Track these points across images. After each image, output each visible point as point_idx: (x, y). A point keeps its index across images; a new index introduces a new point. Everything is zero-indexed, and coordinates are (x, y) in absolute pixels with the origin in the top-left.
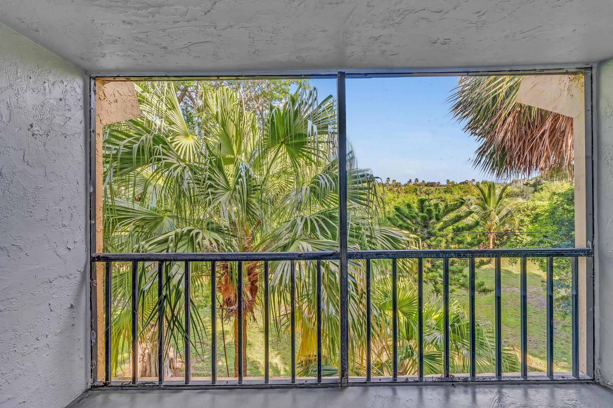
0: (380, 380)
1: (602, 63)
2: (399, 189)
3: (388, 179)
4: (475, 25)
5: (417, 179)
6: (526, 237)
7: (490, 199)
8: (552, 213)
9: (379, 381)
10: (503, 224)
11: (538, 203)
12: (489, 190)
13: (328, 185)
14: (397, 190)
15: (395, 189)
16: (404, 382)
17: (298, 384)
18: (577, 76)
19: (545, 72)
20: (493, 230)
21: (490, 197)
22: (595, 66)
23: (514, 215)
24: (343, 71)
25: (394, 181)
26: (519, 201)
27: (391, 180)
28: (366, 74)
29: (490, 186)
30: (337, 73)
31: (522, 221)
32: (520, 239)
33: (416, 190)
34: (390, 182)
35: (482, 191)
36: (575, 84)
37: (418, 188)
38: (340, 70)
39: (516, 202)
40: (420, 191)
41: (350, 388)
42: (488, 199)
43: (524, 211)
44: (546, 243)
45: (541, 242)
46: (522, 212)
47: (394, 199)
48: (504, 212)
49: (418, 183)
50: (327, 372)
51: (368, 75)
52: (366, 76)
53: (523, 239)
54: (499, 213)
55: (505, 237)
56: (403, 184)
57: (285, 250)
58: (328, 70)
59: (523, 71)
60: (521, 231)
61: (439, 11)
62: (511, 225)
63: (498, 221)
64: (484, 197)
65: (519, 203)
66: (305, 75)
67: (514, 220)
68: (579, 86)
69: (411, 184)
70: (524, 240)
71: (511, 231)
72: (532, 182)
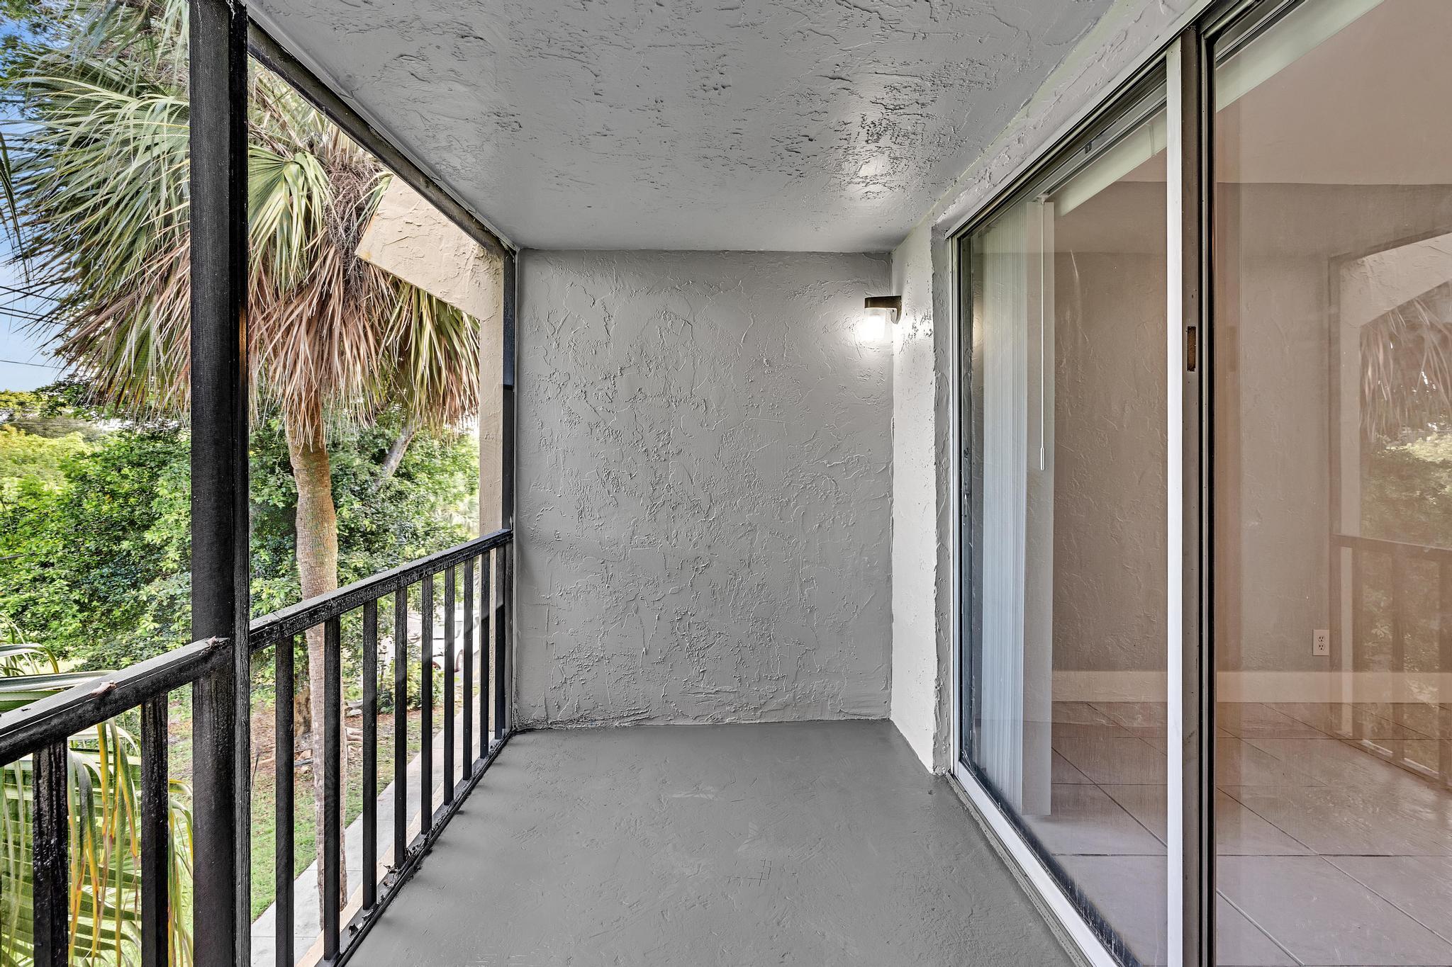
1: (529, 251)
22: (518, 251)
36: (484, 266)
68: (492, 272)
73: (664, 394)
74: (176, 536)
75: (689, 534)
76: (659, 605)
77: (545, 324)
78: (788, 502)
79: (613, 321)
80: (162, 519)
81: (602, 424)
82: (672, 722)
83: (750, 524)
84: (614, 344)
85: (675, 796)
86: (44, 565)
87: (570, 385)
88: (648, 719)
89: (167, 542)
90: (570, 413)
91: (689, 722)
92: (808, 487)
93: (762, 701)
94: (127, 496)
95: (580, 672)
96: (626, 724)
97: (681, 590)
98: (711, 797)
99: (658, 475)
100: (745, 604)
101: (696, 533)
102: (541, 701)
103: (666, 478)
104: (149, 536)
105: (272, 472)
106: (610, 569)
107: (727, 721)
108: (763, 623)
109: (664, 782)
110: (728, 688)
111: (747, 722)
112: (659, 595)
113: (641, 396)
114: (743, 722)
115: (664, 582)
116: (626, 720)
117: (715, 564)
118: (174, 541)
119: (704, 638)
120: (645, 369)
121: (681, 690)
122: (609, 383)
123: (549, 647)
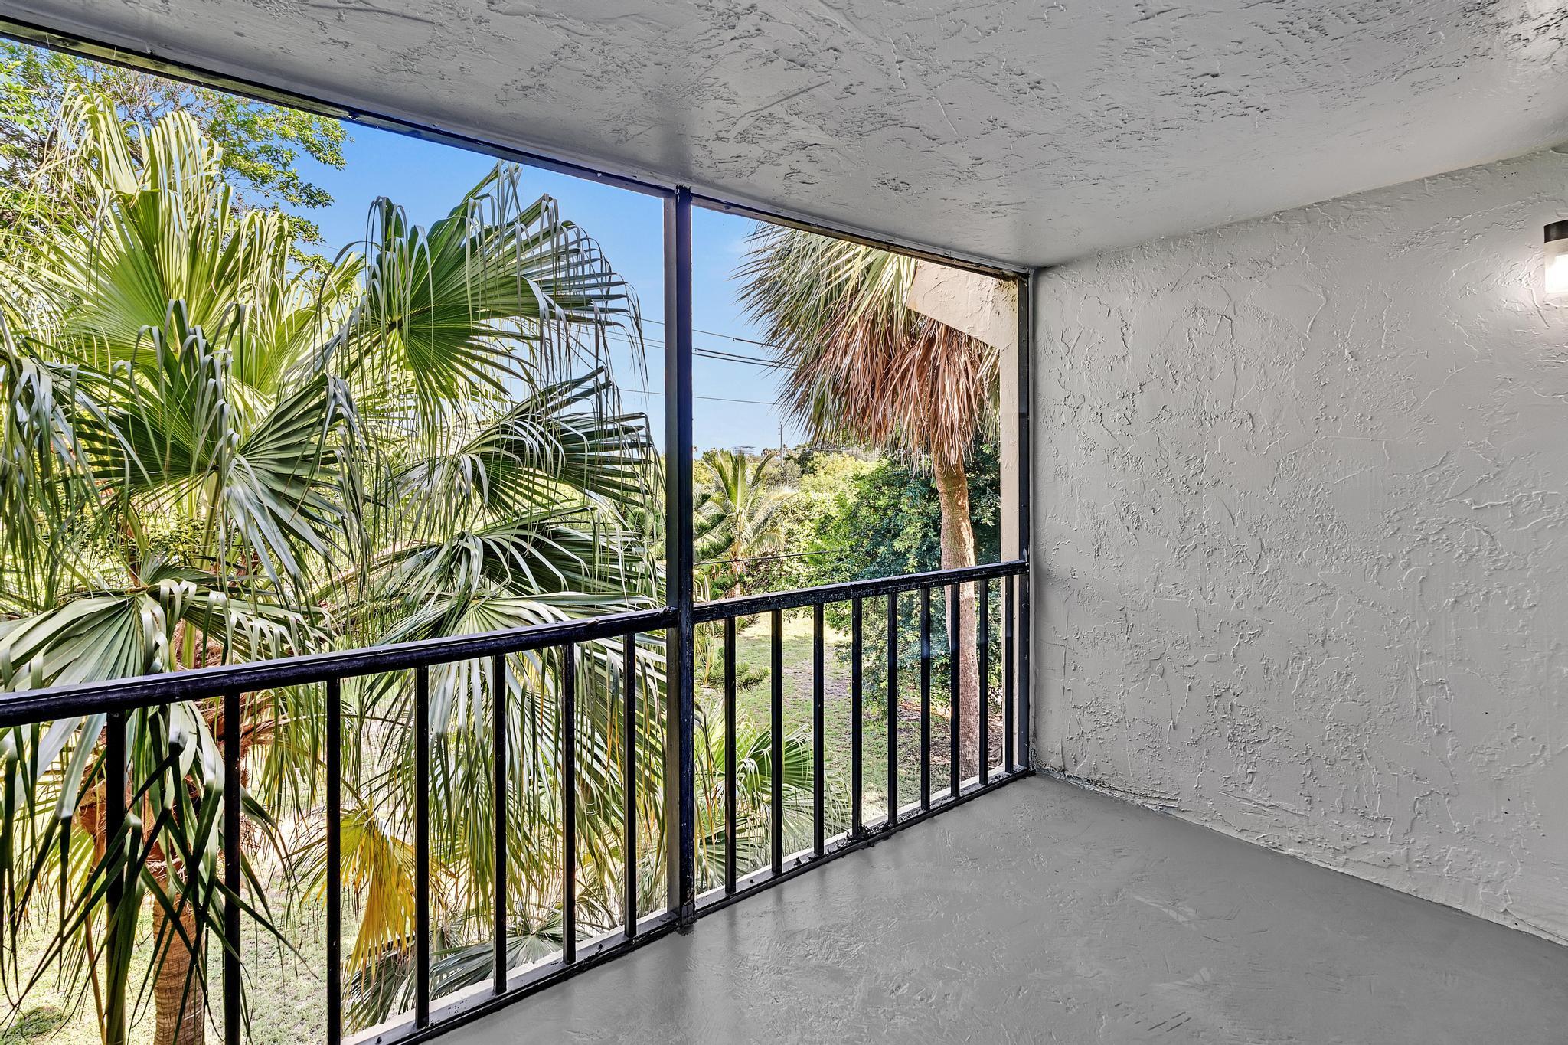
0: (752, 881)
1: (1041, 270)
4: (958, 175)
6: (796, 565)
7: (736, 490)
8: (853, 515)
9: (751, 885)
10: (760, 540)
11: (814, 495)
12: (735, 469)
13: (548, 450)
16: (795, 869)
17: (586, 960)
18: (1007, 283)
19: (981, 268)
20: (742, 554)
21: (735, 484)
22: (1032, 272)
23: (778, 520)
24: (687, 185)
26: (785, 493)
28: (729, 205)
29: (737, 461)
30: (674, 188)
31: (790, 532)
32: (788, 569)
35: (721, 473)
36: (1002, 295)
38: (680, 183)
39: (778, 495)
41: (699, 920)
42: (733, 488)
43: (793, 513)
44: (842, 571)
45: (836, 570)
46: (789, 515)
48: (760, 516)
50: (476, 961)
51: (733, 209)
52: (728, 208)
53: (792, 568)
54: (751, 517)
55: (762, 568)
57: (440, 633)
58: (655, 174)
59: (958, 260)
60: (789, 554)
61: (934, 137)
62: (774, 541)
63: (752, 535)
64: (726, 485)
65: (785, 495)
66: (603, 174)
67: (777, 530)
68: (1009, 299)
70: (794, 571)
71: (772, 554)
72: (796, 455)
73: (1195, 410)
74: (914, 546)
75: (1230, 589)
76: (1191, 672)
77: (1060, 345)
78: (1393, 560)
79: (1131, 329)
80: (904, 531)
81: (1120, 450)
82: (1208, 825)
83: (1324, 585)
84: (1133, 356)
85: (1139, 898)
86: (840, 560)
87: (1085, 406)
88: (1177, 809)
89: (908, 551)
90: (1086, 438)
91: (1234, 834)
92: (1431, 539)
93: (1349, 844)
94: (885, 510)
95: (1098, 729)
96: (1150, 807)
97: (1218, 660)
98: (1181, 919)
99: (1188, 511)
100: (1317, 696)
101: (1240, 589)
102: (1057, 748)
103: (1199, 514)
104: (898, 545)
105: (984, 493)
106: (1130, 618)
107: (1289, 851)
108: (1348, 730)
109: (1140, 879)
110: (1291, 807)
111: (1322, 865)
112: (1191, 660)
113: (1164, 415)
114: (1314, 862)
115: (1197, 645)
116: (1150, 801)
117: (1268, 633)
118: (913, 550)
119: (1253, 729)
120: (1170, 382)
121: (1221, 787)
122: (1128, 402)
123: (1066, 692)
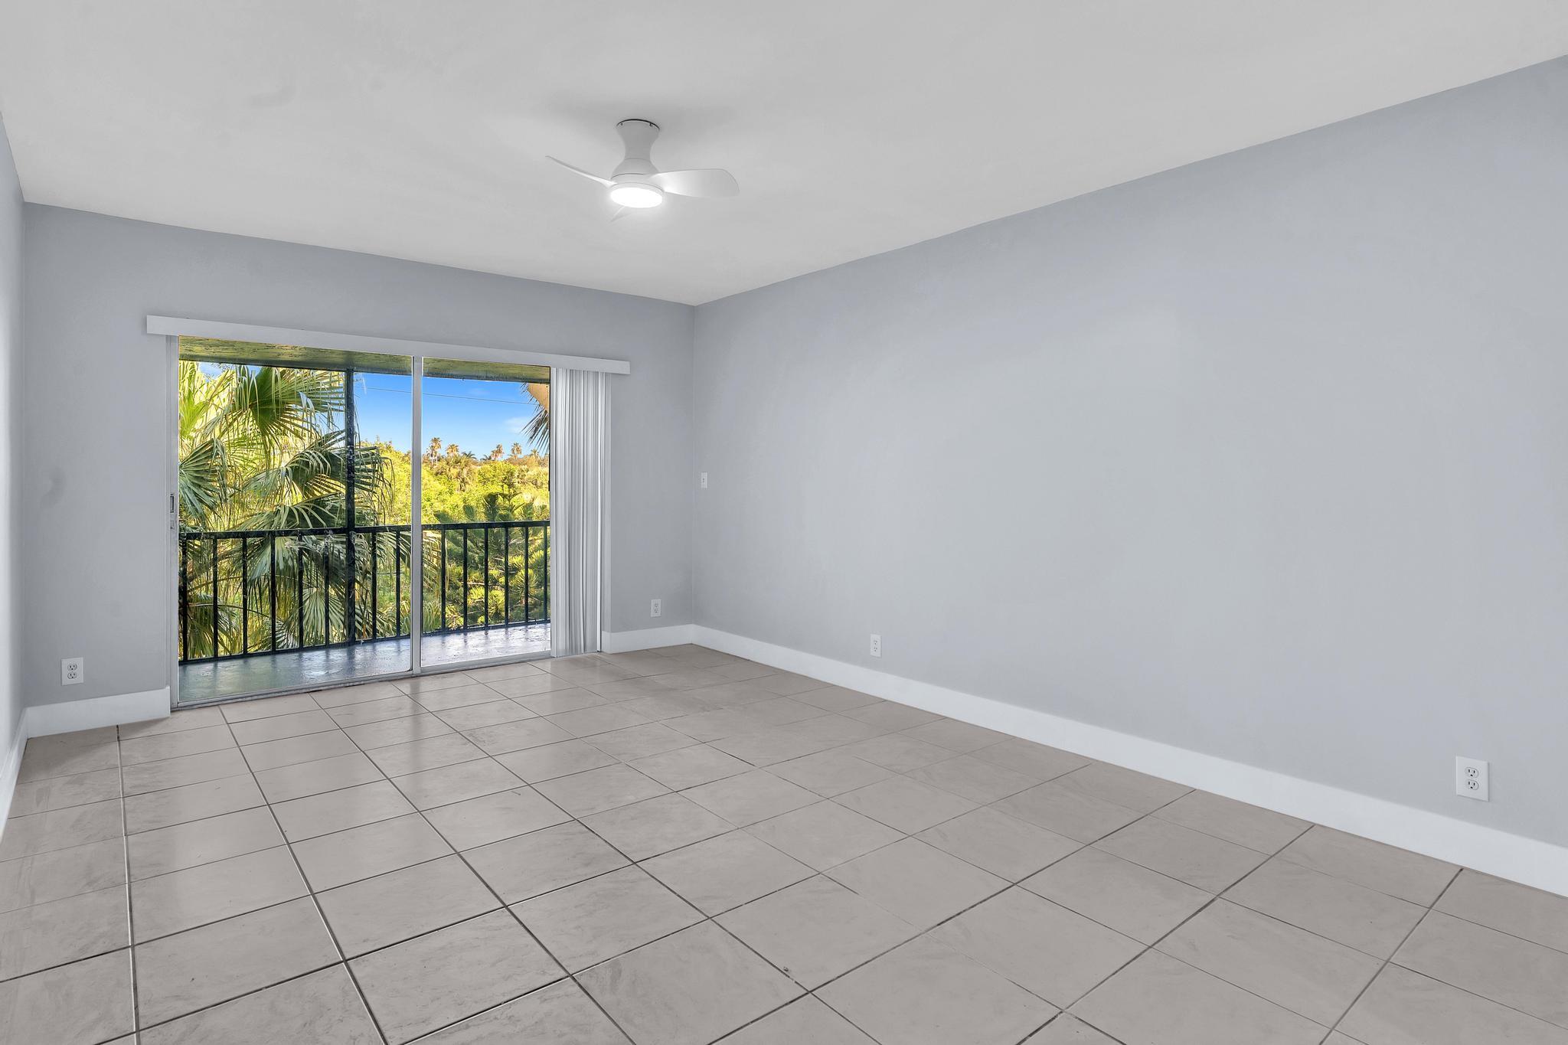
2: (465, 471)
3: (435, 440)
5: (516, 444)
13: (321, 465)
14: (459, 475)
15: (454, 472)
25: (452, 447)
27: (444, 445)
33: (512, 474)
34: (442, 452)
37: (516, 469)
40: (521, 477)
47: (442, 497)
49: (519, 456)
56: (479, 456)
69: (501, 459)
